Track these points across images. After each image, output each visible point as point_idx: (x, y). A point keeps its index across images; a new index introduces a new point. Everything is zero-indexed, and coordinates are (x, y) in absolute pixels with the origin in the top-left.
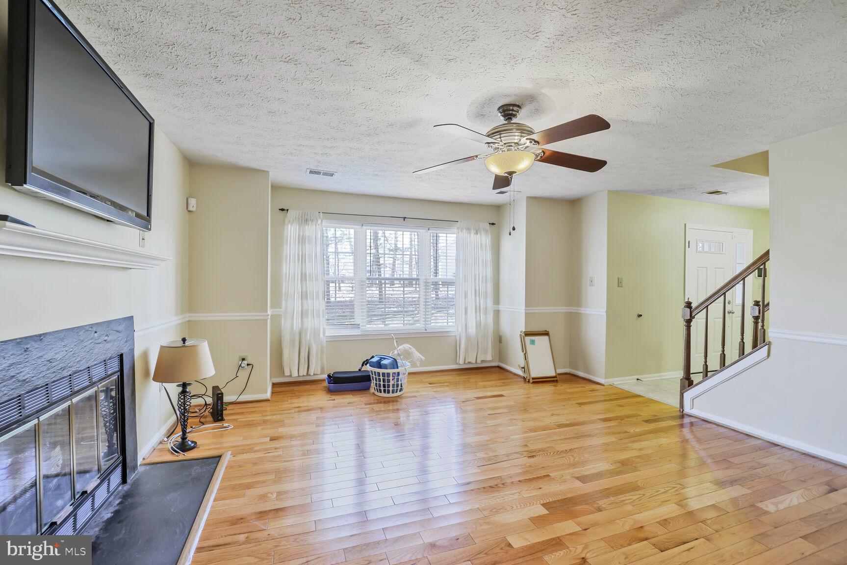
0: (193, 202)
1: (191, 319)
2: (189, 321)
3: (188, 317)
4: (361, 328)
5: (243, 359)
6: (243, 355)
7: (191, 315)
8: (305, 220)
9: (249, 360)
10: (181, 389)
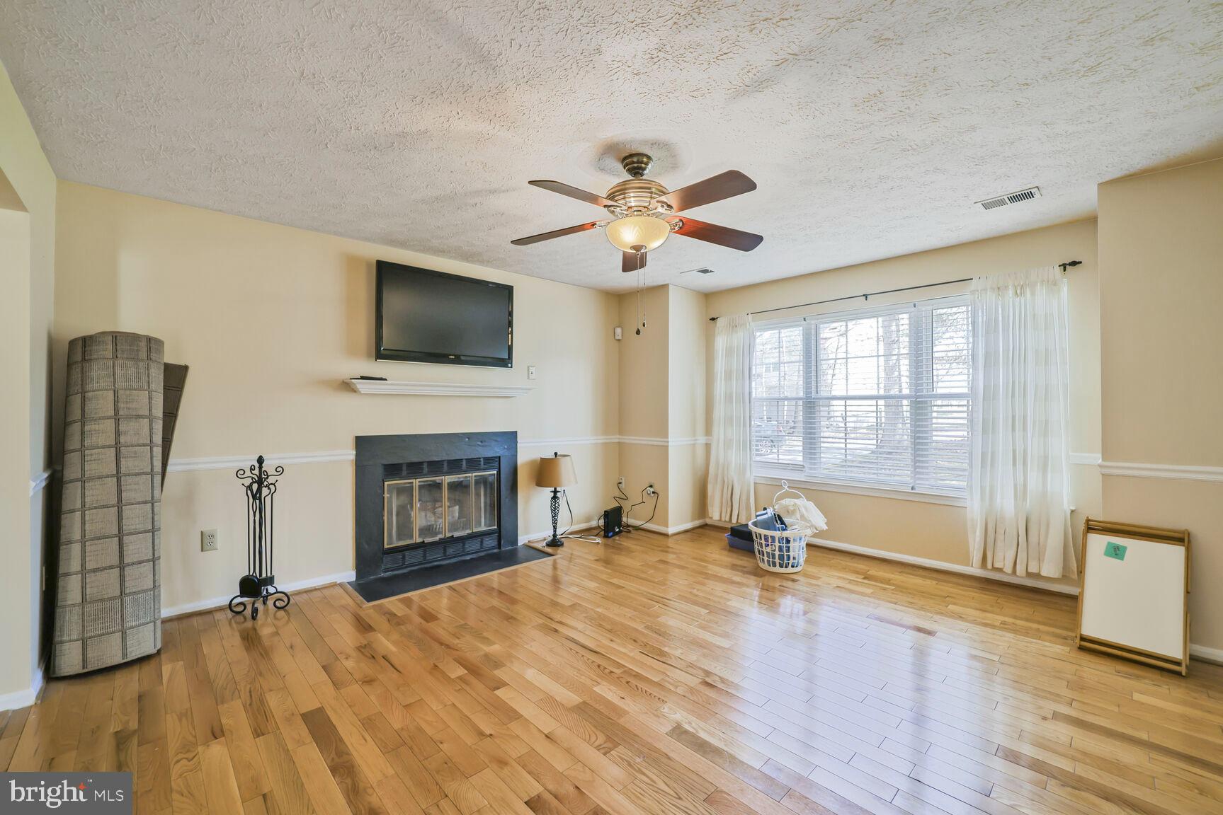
0: (619, 331)
1: (621, 441)
2: (619, 443)
3: (615, 438)
4: (807, 471)
5: (651, 486)
6: (652, 481)
7: (620, 437)
8: (733, 327)
9: (656, 488)
10: (552, 495)
